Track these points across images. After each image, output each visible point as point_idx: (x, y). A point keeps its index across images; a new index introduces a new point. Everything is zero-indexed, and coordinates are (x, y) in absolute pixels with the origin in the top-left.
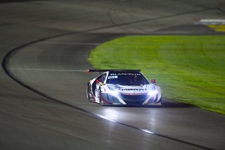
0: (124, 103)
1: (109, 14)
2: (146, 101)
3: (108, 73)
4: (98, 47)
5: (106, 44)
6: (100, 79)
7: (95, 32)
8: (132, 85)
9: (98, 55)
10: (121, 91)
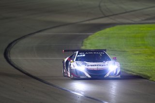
0: (89, 77)
1: (99, 6)
2: (108, 75)
3: (77, 52)
4: (90, 36)
5: (97, 34)
6: (71, 58)
7: (88, 22)
8: (96, 61)
9: (91, 44)
10: (87, 67)
